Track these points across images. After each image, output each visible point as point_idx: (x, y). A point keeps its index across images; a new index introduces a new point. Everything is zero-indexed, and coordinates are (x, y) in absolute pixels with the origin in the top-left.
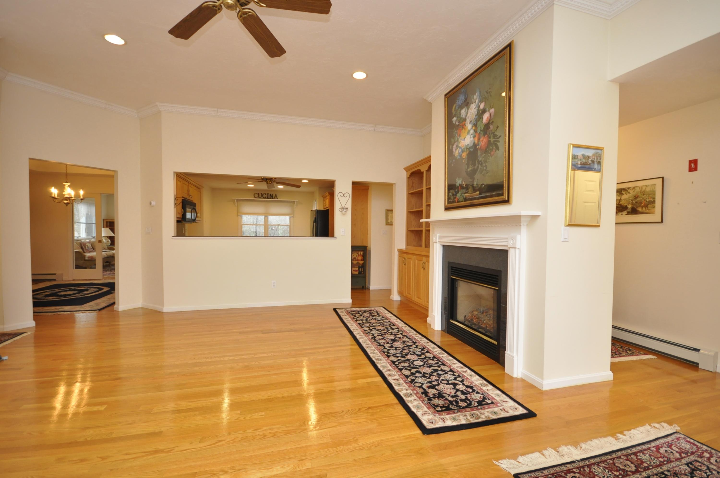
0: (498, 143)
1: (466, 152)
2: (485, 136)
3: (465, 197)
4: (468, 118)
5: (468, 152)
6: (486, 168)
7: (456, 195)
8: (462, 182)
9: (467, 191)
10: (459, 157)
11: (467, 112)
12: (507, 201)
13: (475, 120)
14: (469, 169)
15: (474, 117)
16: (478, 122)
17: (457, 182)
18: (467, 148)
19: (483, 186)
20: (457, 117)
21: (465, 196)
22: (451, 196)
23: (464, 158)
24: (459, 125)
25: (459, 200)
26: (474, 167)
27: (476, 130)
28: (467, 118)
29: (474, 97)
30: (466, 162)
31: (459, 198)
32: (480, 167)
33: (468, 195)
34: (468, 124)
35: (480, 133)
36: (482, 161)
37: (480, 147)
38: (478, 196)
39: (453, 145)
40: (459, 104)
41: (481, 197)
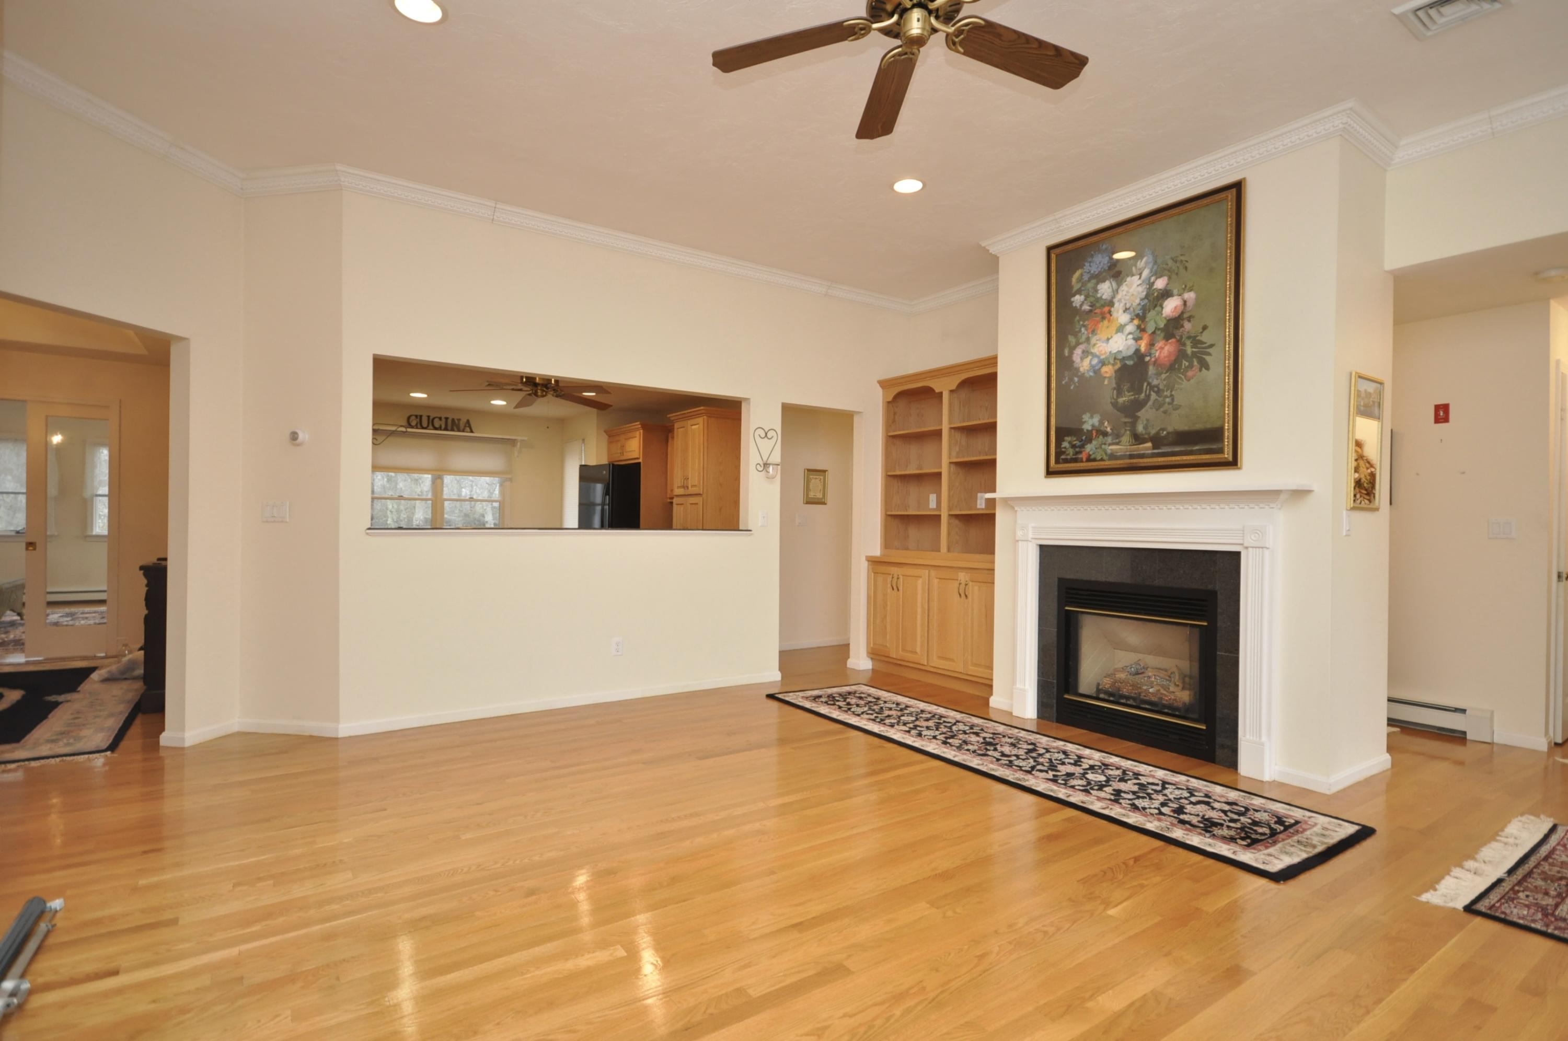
0: (1207, 358)
1: (1113, 365)
2: (1170, 341)
3: (1109, 452)
4: (1120, 301)
5: (1118, 366)
6: (1173, 400)
7: (1082, 446)
8: (1101, 423)
9: (1117, 441)
10: (1091, 374)
11: (1117, 290)
12: (1233, 463)
13: (1140, 307)
14: (1121, 400)
15: (1138, 301)
16: (1149, 311)
17: (1085, 422)
18: (1115, 359)
19: (1165, 433)
20: (1087, 297)
21: (1111, 450)
22: (1067, 447)
23: (1105, 377)
24: (1090, 311)
25: (1093, 457)
26: (1137, 396)
27: (1143, 327)
28: (1115, 300)
29: (1139, 263)
30: (1114, 385)
31: (1091, 453)
32: (1153, 396)
33: (1120, 449)
34: (1118, 312)
35: (1154, 333)
36: (1161, 387)
37: (1153, 359)
38: (1150, 452)
39: (1072, 349)
40: (1092, 272)
41: (1159, 453)
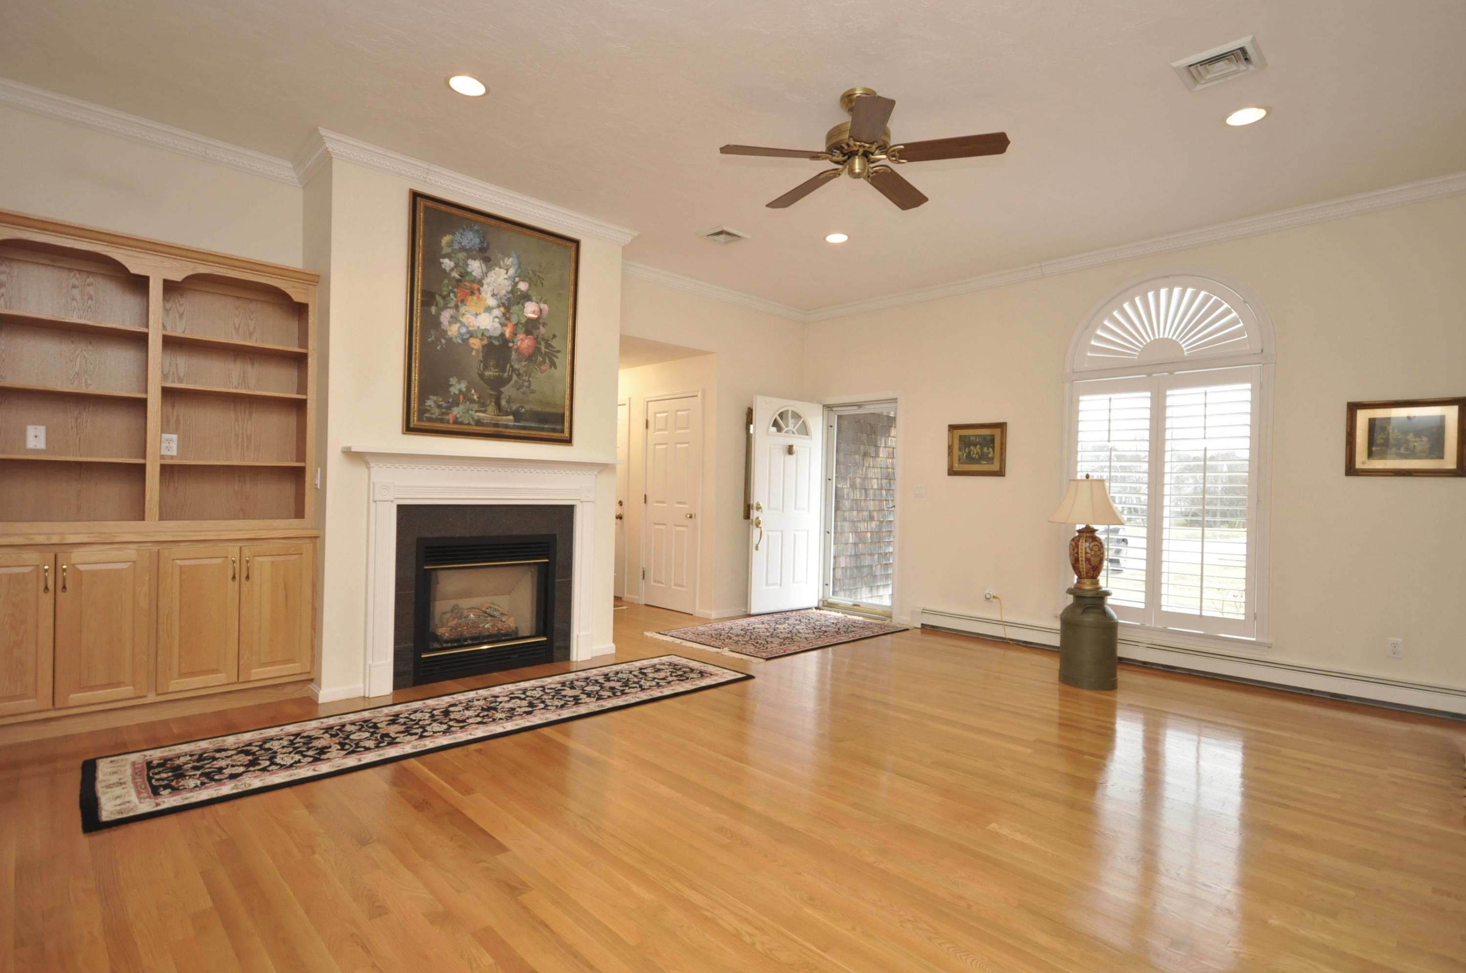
0: (555, 359)
1: (481, 340)
2: (529, 336)
3: (476, 418)
4: (488, 284)
5: (485, 342)
6: (530, 385)
7: (449, 408)
8: (468, 389)
9: (483, 409)
10: (460, 341)
11: (486, 273)
12: (569, 441)
13: (506, 298)
14: (487, 373)
15: (504, 292)
16: (513, 305)
17: (452, 385)
18: (483, 335)
19: (523, 410)
20: (457, 265)
21: (478, 416)
22: (432, 406)
23: (473, 348)
24: (458, 281)
25: (460, 420)
26: (501, 374)
27: (508, 316)
28: (485, 282)
29: (506, 259)
30: (481, 358)
31: (458, 416)
32: (515, 378)
33: (487, 417)
34: (486, 293)
35: (516, 325)
36: (521, 371)
37: (515, 347)
38: (512, 424)
39: (440, 310)
40: (463, 244)
41: (519, 426)
